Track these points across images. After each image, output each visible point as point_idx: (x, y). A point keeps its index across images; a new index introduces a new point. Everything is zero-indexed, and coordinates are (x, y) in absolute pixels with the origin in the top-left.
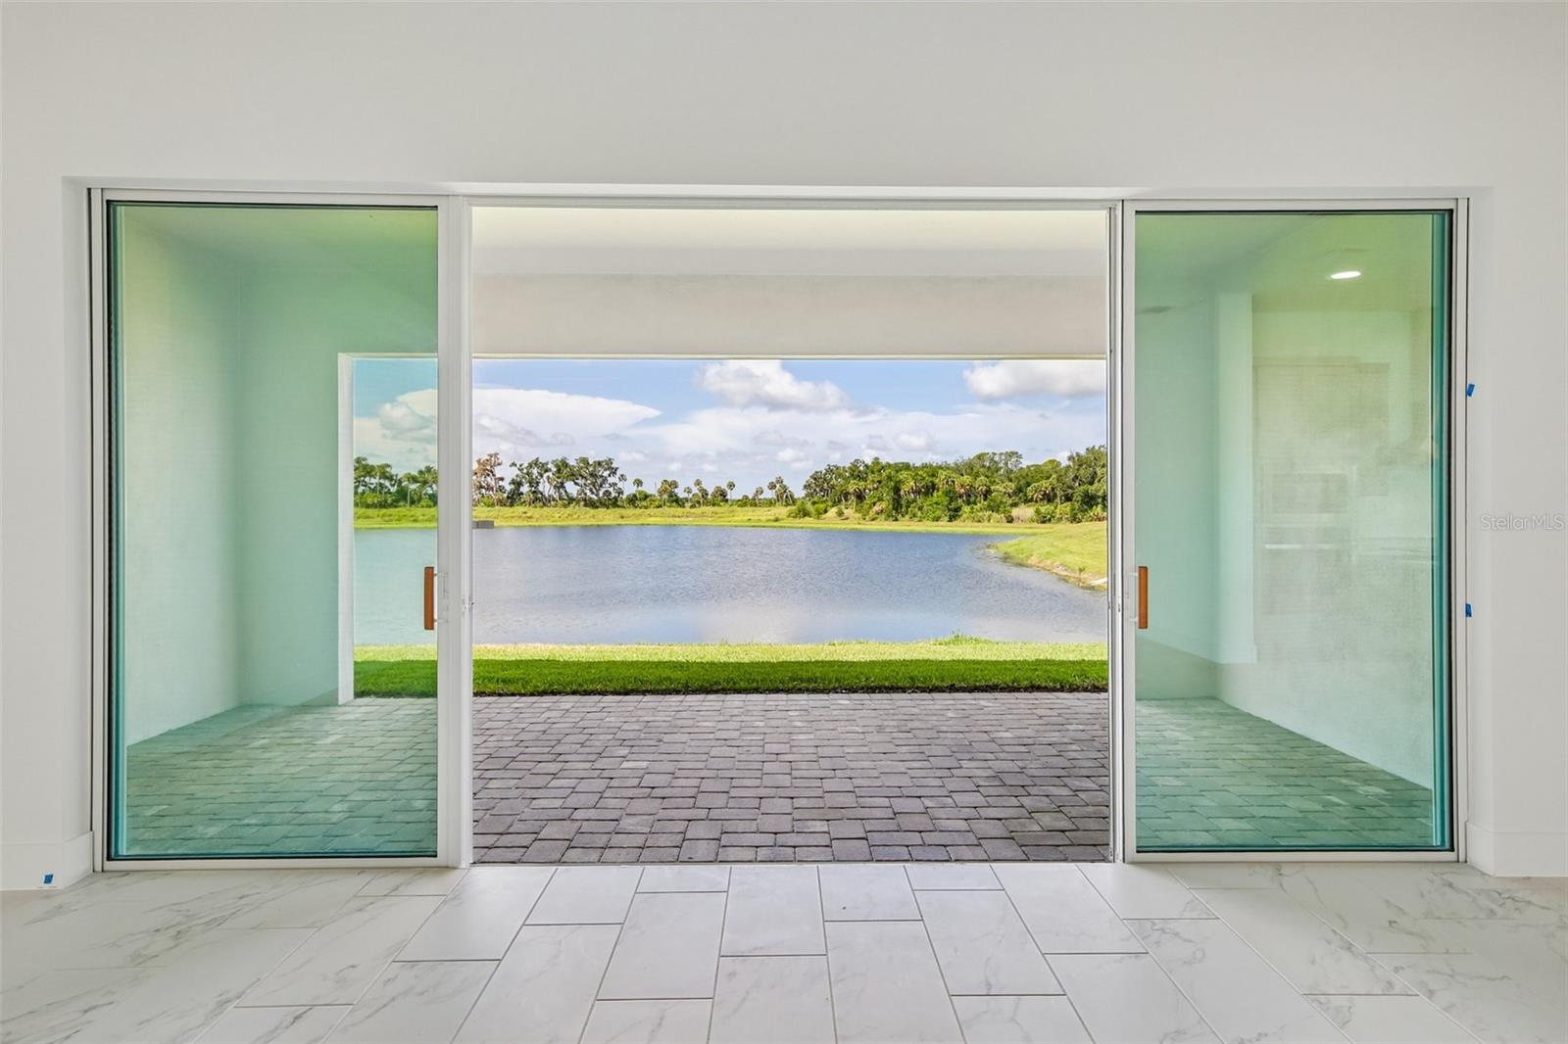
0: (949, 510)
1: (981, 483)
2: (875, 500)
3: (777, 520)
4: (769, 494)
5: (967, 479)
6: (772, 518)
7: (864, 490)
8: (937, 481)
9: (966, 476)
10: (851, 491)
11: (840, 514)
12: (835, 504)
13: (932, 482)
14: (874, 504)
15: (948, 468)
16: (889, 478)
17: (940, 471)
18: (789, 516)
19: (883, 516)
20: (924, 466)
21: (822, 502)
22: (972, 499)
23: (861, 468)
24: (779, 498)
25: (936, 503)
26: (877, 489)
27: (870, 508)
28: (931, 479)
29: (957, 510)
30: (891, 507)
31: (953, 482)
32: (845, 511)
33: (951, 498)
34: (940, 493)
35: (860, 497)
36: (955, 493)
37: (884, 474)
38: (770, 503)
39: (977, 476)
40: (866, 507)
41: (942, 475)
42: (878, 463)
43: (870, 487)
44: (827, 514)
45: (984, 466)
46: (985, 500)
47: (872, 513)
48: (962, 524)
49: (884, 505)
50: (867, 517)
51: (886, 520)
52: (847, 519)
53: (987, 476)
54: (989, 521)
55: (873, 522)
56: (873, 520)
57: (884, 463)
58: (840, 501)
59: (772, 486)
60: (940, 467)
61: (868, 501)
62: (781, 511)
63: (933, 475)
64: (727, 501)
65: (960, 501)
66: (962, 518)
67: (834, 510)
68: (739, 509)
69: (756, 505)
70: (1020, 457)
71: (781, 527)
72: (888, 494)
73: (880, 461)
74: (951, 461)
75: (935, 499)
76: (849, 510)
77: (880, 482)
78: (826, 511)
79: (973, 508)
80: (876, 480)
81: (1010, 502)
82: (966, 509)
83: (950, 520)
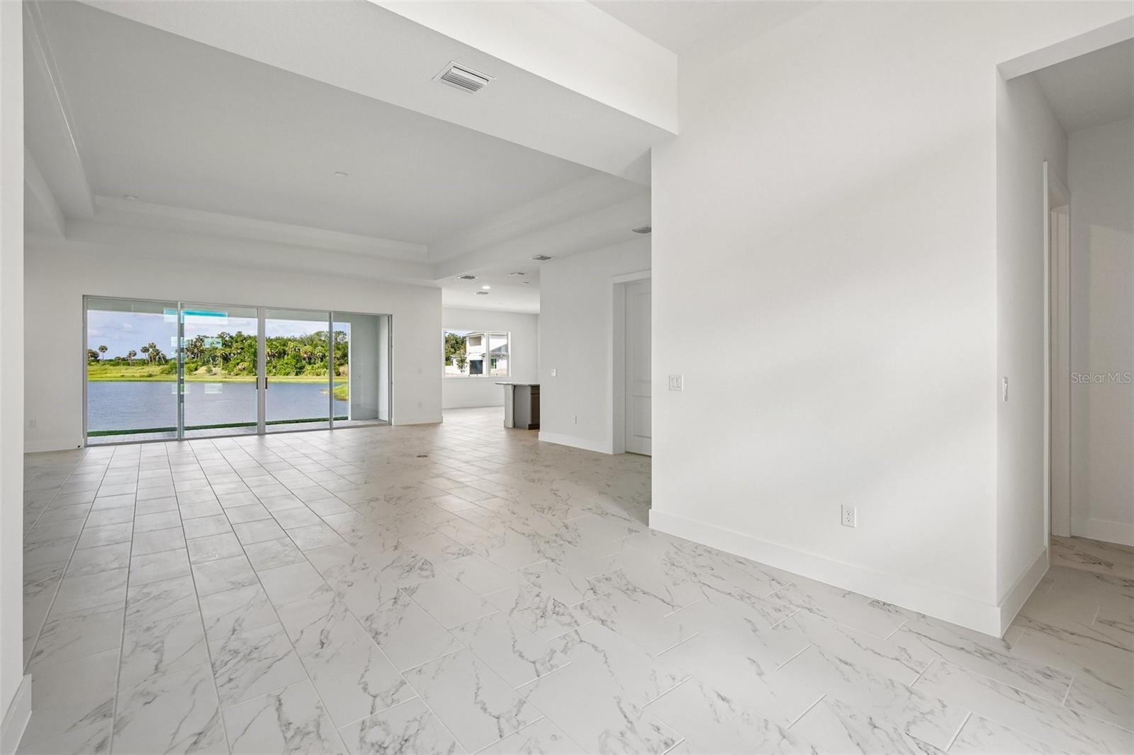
0: (296, 368)
1: (318, 351)
2: (239, 361)
3: (150, 376)
4: (141, 356)
5: (308, 348)
6: (146, 374)
7: (230, 354)
8: (287, 349)
9: (308, 346)
10: (219, 354)
11: (209, 371)
12: (204, 364)
13: (284, 350)
14: (238, 364)
15: (294, 340)
16: (250, 346)
17: (290, 342)
18: (162, 373)
19: (245, 372)
20: (277, 339)
21: (193, 363)
22: (312, 361)
23: (227, 339)
24: (152, 359)
25: (287, 364)
26: (240, 353)
27: (235, 367)
28: (282, 348)
29: (302, 368)
30: (251, 366)
31: (299, 350)
32: (214, 369)
33: (297, 360)
34: (289, 357)
35: (226, 359)
36: (300, 357)
37: (246, 344)
38: (143, 363)
39: (316, 346)
40: (231, 366)
41: (291, 345)
42: (241, 335)
43: (234, 352)
44: (197, 372)
45: (321, 340)
46: (321, 362)
47: (236, 370)
48: (306, 377)
49: (246, 364)
50: (232, 373)
51: (247, 375)
52: (215, 374)
53: (323, 347)
54: (324, 375)
55: (237, 377)
56: (237, 375)
57: (246, 335)
58: (208, 361)
59: (145, 350)
60: (290, 340)
61: (233, 362)
62: (154, 369)
63: (284, 345)
64: (98, 361)
65: (304, 362)
66: (305, 373)
67: (204, 368)
68: (112, 367)
69: (129, 365)
70: (345, 334)
71: (157, 381)
72: (249, 358)
73: (243, 334)
74: (297, 336)
75: (286, 361)
76: (217, 368)
77: (242, 349)
78: (196, 369)
79: (313, 367)
80: (239, 347)
81: (338, 363)
82: (308, 367)
83: (297, 375)
